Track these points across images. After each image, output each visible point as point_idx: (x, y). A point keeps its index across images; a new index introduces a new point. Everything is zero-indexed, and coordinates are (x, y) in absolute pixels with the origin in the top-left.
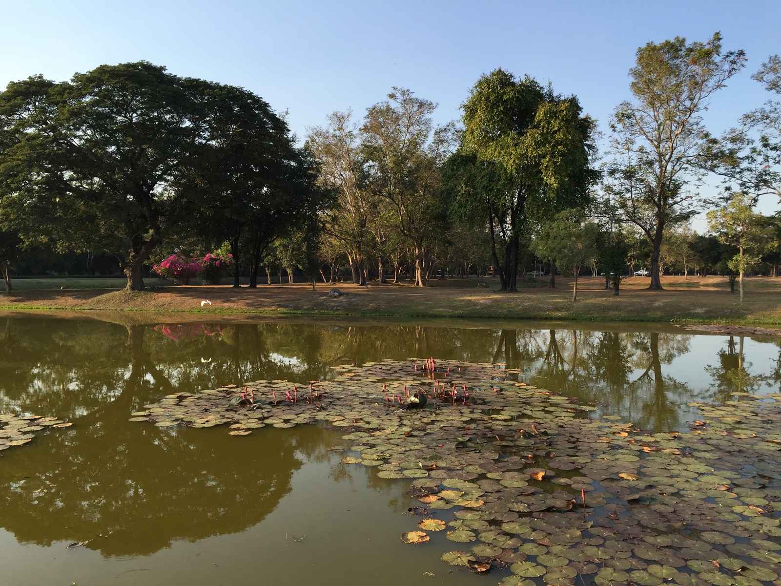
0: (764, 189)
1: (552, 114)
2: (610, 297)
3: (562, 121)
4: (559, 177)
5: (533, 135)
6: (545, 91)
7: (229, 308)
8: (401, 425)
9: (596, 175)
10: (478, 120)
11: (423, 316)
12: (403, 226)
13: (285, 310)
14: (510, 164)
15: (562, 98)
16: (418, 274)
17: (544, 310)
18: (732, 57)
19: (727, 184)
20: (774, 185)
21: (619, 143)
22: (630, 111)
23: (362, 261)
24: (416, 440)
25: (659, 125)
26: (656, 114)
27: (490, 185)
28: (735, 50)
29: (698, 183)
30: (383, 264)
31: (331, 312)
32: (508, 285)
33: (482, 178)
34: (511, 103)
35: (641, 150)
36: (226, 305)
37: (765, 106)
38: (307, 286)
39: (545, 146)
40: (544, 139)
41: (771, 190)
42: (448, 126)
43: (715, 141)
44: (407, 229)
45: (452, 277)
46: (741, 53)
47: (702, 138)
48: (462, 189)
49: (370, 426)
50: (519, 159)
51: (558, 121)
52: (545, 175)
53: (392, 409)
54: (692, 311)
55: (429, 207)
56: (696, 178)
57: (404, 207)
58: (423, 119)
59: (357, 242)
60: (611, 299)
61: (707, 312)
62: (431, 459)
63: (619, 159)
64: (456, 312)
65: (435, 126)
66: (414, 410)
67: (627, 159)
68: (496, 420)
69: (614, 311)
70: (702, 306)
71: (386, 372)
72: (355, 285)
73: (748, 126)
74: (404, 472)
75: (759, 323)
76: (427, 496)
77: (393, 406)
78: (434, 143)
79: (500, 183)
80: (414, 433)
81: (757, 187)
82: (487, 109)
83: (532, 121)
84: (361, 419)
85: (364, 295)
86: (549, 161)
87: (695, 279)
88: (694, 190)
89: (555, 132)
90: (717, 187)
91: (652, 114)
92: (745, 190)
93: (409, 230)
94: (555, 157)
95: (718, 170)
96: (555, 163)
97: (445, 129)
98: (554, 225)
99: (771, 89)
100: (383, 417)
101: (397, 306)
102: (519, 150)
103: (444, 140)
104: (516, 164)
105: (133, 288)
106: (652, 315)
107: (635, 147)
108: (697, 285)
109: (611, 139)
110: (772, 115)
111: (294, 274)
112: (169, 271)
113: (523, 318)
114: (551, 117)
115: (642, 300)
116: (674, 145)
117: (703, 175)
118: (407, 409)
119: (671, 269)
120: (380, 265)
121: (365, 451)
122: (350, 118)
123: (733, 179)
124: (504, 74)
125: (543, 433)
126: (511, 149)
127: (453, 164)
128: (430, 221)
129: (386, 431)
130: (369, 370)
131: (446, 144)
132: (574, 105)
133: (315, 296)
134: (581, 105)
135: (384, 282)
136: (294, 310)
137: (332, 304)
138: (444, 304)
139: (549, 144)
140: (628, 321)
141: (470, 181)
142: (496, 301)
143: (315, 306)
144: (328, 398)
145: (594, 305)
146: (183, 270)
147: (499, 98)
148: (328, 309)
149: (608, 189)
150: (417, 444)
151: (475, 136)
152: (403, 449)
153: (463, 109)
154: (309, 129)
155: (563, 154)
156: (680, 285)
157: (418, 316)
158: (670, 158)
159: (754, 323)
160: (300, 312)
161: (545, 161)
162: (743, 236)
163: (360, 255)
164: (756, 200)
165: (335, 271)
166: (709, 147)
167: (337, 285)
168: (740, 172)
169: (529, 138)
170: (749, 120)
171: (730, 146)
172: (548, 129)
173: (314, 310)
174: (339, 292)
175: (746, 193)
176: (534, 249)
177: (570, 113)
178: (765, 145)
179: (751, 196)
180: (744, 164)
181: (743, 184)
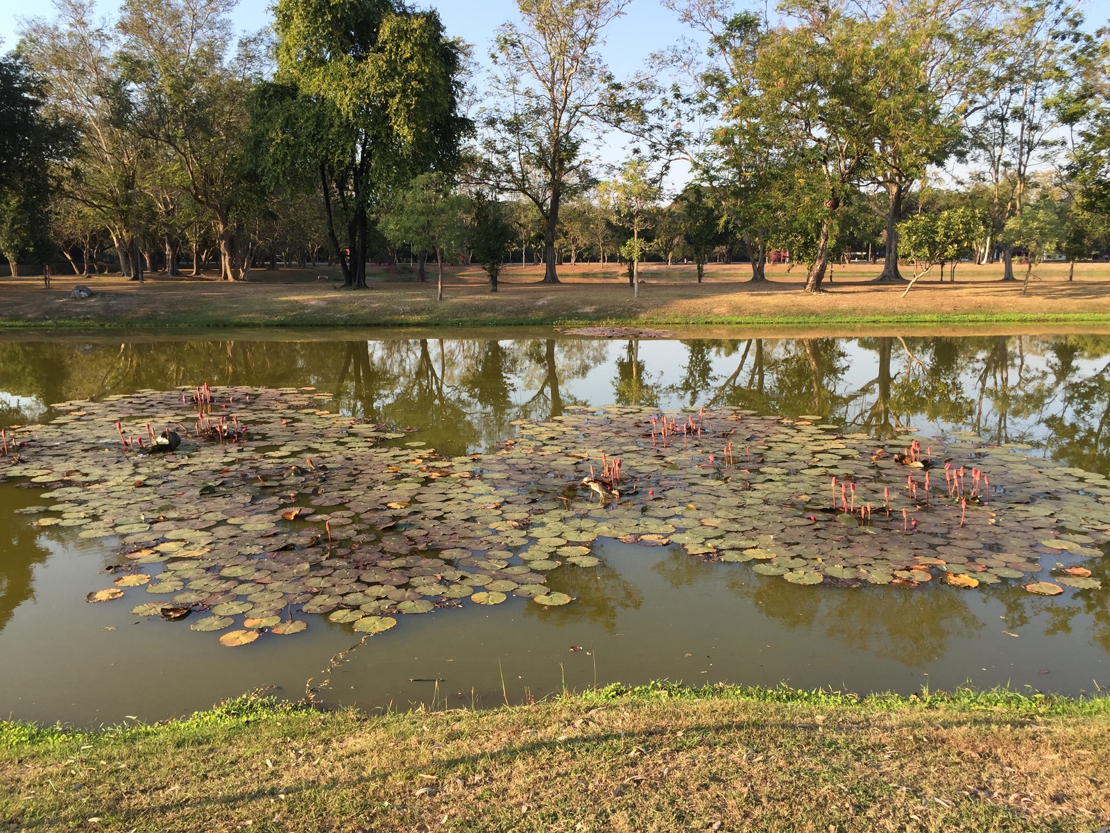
0: (677, 154)
1: (401, 34)
2: (485, 294)
3: (415, 44)
4: (414, 126)
5: (375, 62)
8: (135, 474)
9: (467, 126)
10: (295, 32)
11: (225, 326)
12: (196, 188)
14: (345, 102)
15: (418, 10)
16: (225, 261)
17: (398, 313)
19: (636, 146)
20: (687, 148)
21: (499, 81)
22: (515, 37)
23: (132, 241)
24: (148, 490)
25: (552, 60)
26: (548, 42)
27: (319, 132)
29: (598, 142)
30: (171, 245)
31: (77, 323)
32: (354, 278)
33: (307, 121)
34: (343, 10)
35: (527, 93)
37: (677, 43)
38: (38, 281)
39: (393, 80)
40: (392, 70)
41: (683, 155)
42: (260, 34)
43: (618, 87)
44: (202, 192)
45: (290, 266)
47: (605, 82)
48: (277, 136)
49: (88, 479)
50: (358, 97)
51: (410, 45)
52: (395, 123)
53: (128, 454)
54: (580, 311)
55: (236, 159)
56: (596, 136)
57: (196, 158)
58: (218, 19)
59: (122, 212)
60: (487, 297)
61: (596, 311)
62: (161, 509)
63: (502, 104)
64: (276, 319)
65: (238, 33)
66: (161, 454)
67: (512, 103)
68: (270, 457)
69: (488, 312)
70: (591, 304)
71: (138, 407)
72: (125, 279)
73: (655, 69)
74: (116, 529)
75: (652, 323)
76: (139, 551)
77: (130, 451)
78: (238, 59)
79: (333, 130)
80: (148, 482)
81: (670, 150)
82: (307, 17)
83: (374, 42)
84: (77, 471)
85: (131, 295)
86: (400, 102)
87: (613, 266)
88: (594, 153)
89: (407, 60)
90: (624, 148)
91: (543, 42)
92: (655, 154)
93: (205, 194)
94: (408, 97)
95: (623, 125)
96: (408, 105)
97: (255, 40)
98: (409, 194)
99: (685, 20)
100: (112, 466)
101: (184, 312)
102: (357, 83)
103: (254, 57)
104: (354, 104)
106: (533, 316)
107: (521, 88)
108: (615, 275)
109: (489, 74)
110: (685, 56)
111: (18, 261)
113: (369, 325)
114: (401, 38)
115: (524, 297)
116: (569, 89)
117: (604, 132)
118: (151, 453)
119: (586, 254)
120: (168, 247)
121: (70, 510)
122: (94, 9)
123: (641, 139)
125: (321, 468)
126: (346, 82)
128: (238, 182)
129: (108, 483)
130: (112, 405)
131: (257, 63)
132: (432, 21)
133: (48, 298)
134: (443, 23)
135: (175, 273)
136: (11, 320)
137: (78, 310)
138: (257, 307)
139: (400, 78)
140: (503, 325)
141: (289, 123)
142: (335, 301)
143: (47, 313)
144: (34, 447)
145: (464, 306)
148: (70, 318)
149: (489, 145)
150: (148, 495)
151: (293, 56)
152: (126, 502)
153: (273, 13)
154: (22, 21)
155: (418, 94)
156: (595, 275)
157: (217, 326)
158: (564, 107)
159: (646, 323)
160: (21, 323)
161: (394, 102)
162: (637, 215)
163: (127, 231)
164: (667, 168)
165: (91, 257)
166: (612, 95)
167: (96, 279)
168: (650, 130)
169: (372, 65)
170: (657, 62)
171: (638, 94)
172: (396, 54)
173: (46, 319)
174: (88, 291)
175: (657, 158)
176: (383, 229)
177: (426, 35)
178: (677, 96)
179: (662, 162)
180: (653, 120)
181: (653, 146)
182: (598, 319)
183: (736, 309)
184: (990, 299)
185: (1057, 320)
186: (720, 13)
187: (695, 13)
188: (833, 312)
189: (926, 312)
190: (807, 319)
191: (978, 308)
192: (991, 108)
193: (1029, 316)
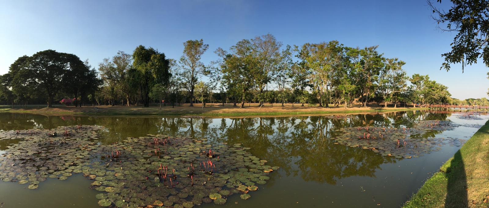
1: (155, 58)
5: (150, 63)
6: (156, 51)
7: (69, 112)
9: (170, 75)
10: (136, 59)
13: (82, 113)
14: (143, 71)
16: (128, 102)
18: (206, 46)
19: (210, 79)
21: (180, 67)
22: (184, 58)
27: (139, 77)
28: (207, 44)
29: (200, 78)
32: (146, 105)
33: (137, 75)
34: (144, 54)
35: (187, 69)
36: (69, 111)
40: (153, 64)
43: (206, 68)
44: (124, 90)
46: (208, 45)
47: (203, 67)
51: (157, 60)
52: (153, 74)
59: (111, 94)
61: (193, 112)
64: (126, 113)
67: (182, 71)
79: (141, 77)
82: (138, 56)
83: (150, 59)
86: (154, 70)
87: (214, 104)
89: (156, 63)
94: (156, 70)
95: (207, 75)
99: (219, 56)
102: (146, 68)
104: (145, 71)
105: (49, 107)
108: (214, 105)
112: (64, 102)
124: (142, 46)
126: (144, 67)
127: (130, 72)
132: (163, 56)
133: (91, 109)
134: (166, 56)
136: (84, 112)
137: (94, 111)
138: (124, 111)
139: (154, 66)
143: (89, 112)
145: (165, 111)
146: (67, 102)
147: (141, 54)
148: (92, 112)
155: (158, 69)
166: (204, 69)
170: (213, 63)
171: (210, 69)
177: (162, 58)
178: (218, 70)
179: (216, 82)
180: (213, 74)
181: (214, 79)
182: (193, 114)
183: (224, 112)
184: (276, 110)
185: (288, 114)
186: (225, 54)
187: (221, 54)
188: (245, 112)
189: (263, 112)
190: (239, 114)
191: (274, 112)
192: (278, 74)
193: (283, 113)
